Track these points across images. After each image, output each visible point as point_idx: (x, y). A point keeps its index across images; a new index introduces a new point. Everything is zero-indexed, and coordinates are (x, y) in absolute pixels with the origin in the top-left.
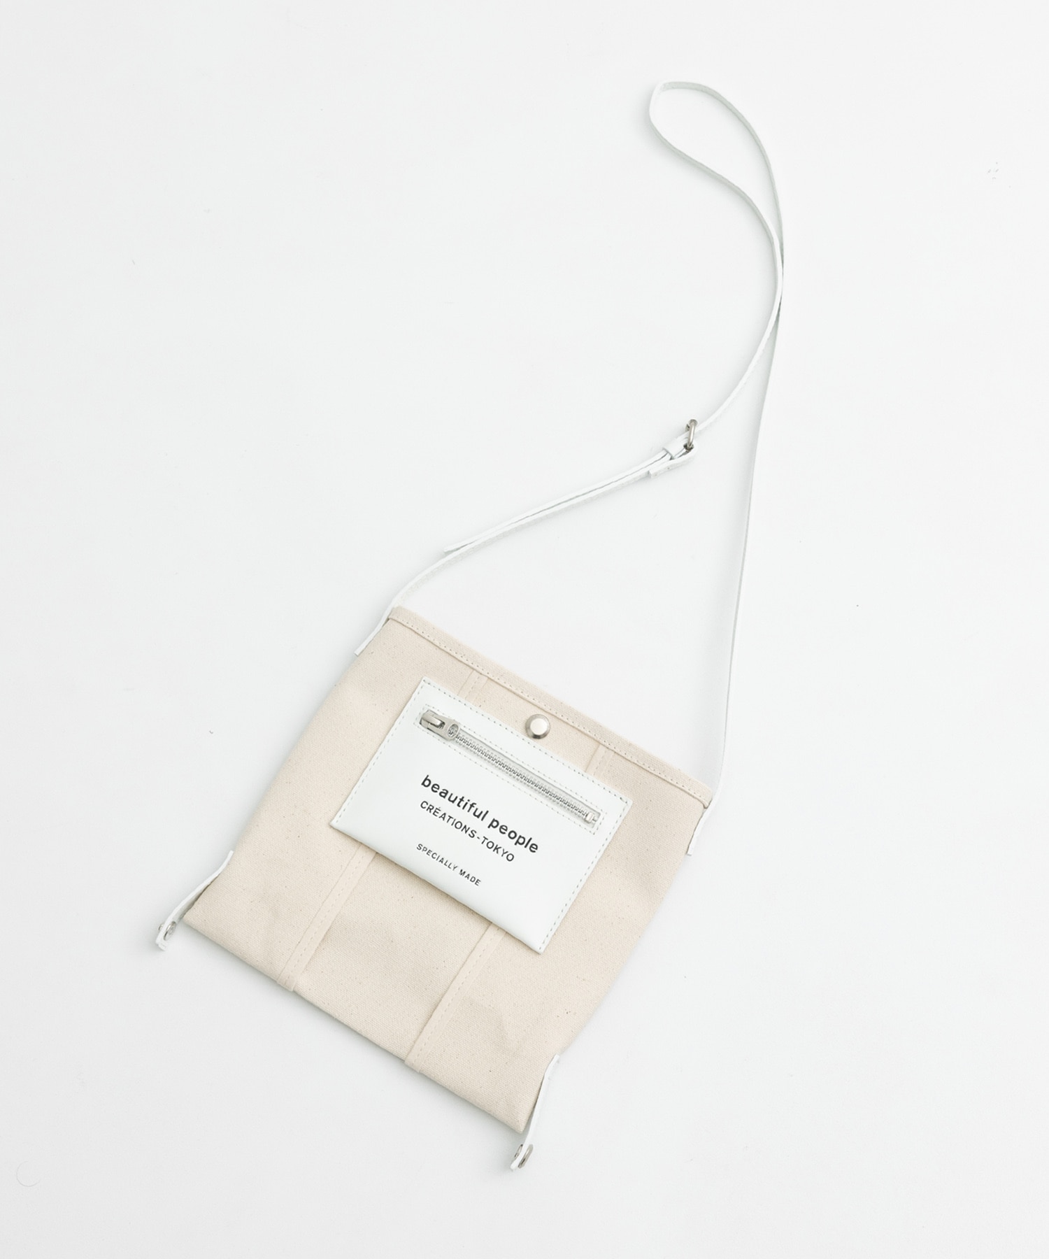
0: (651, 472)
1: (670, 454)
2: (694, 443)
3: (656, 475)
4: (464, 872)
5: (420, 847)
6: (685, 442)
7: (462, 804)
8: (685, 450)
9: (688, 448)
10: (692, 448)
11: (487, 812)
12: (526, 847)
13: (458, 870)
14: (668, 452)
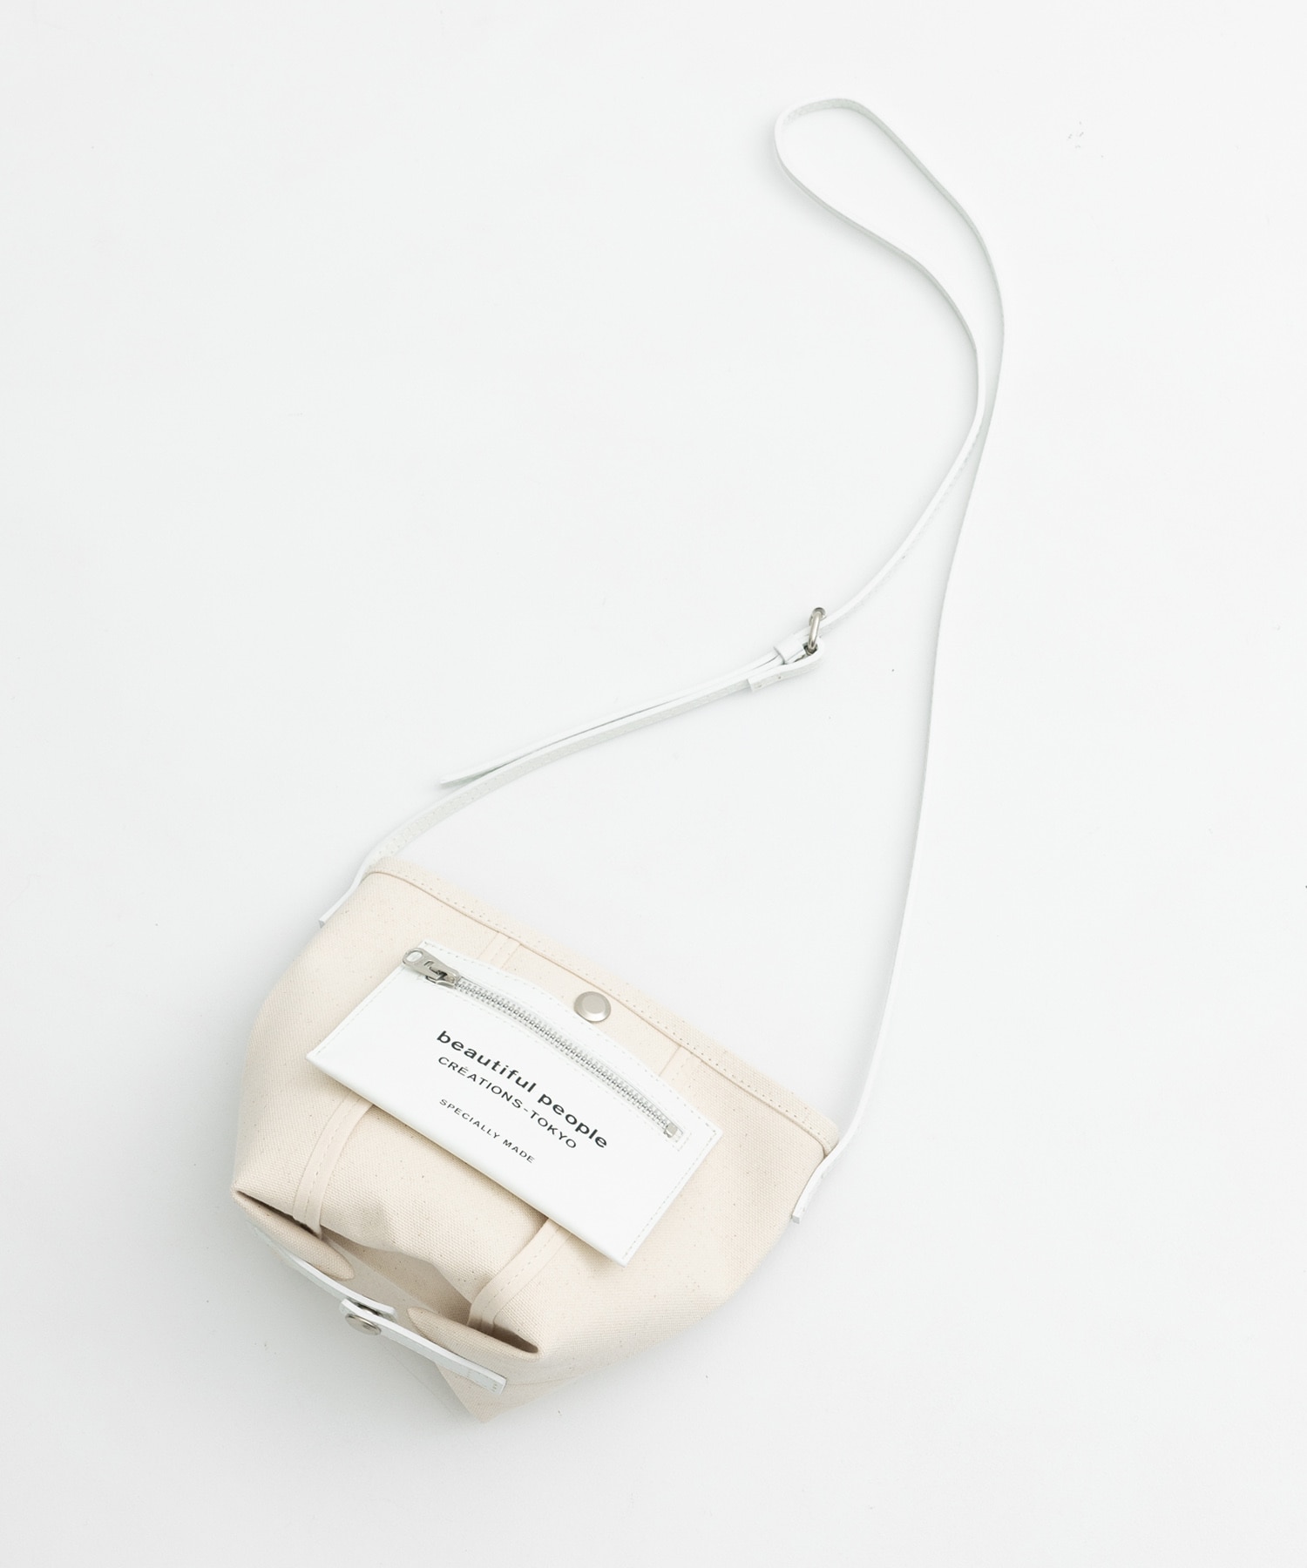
0: (751, 682)
1: (782, 657)
2: (818, 642)
3: (759, 685)
4: (511, 1144)
5: (443, 1102)
6: (805, 640)
7: (499, 1069)
8: (804, 652)
9: (810, 649)
10: (815, 650)
11: (534, 1085)
12: (591, 1137)
13: (501, 1140)
14: (779, 654)
